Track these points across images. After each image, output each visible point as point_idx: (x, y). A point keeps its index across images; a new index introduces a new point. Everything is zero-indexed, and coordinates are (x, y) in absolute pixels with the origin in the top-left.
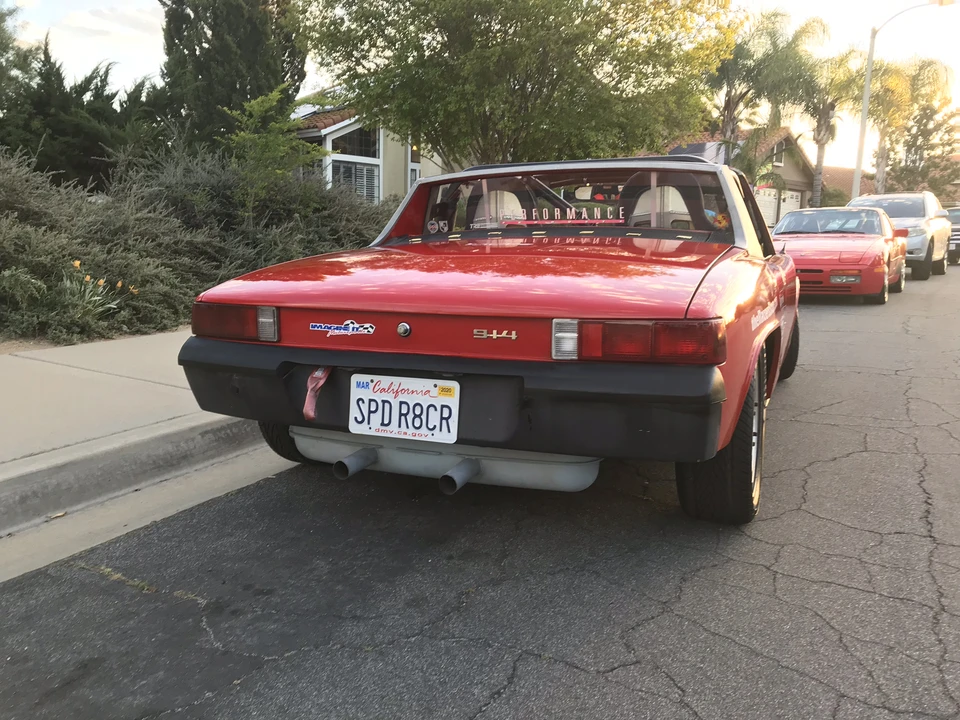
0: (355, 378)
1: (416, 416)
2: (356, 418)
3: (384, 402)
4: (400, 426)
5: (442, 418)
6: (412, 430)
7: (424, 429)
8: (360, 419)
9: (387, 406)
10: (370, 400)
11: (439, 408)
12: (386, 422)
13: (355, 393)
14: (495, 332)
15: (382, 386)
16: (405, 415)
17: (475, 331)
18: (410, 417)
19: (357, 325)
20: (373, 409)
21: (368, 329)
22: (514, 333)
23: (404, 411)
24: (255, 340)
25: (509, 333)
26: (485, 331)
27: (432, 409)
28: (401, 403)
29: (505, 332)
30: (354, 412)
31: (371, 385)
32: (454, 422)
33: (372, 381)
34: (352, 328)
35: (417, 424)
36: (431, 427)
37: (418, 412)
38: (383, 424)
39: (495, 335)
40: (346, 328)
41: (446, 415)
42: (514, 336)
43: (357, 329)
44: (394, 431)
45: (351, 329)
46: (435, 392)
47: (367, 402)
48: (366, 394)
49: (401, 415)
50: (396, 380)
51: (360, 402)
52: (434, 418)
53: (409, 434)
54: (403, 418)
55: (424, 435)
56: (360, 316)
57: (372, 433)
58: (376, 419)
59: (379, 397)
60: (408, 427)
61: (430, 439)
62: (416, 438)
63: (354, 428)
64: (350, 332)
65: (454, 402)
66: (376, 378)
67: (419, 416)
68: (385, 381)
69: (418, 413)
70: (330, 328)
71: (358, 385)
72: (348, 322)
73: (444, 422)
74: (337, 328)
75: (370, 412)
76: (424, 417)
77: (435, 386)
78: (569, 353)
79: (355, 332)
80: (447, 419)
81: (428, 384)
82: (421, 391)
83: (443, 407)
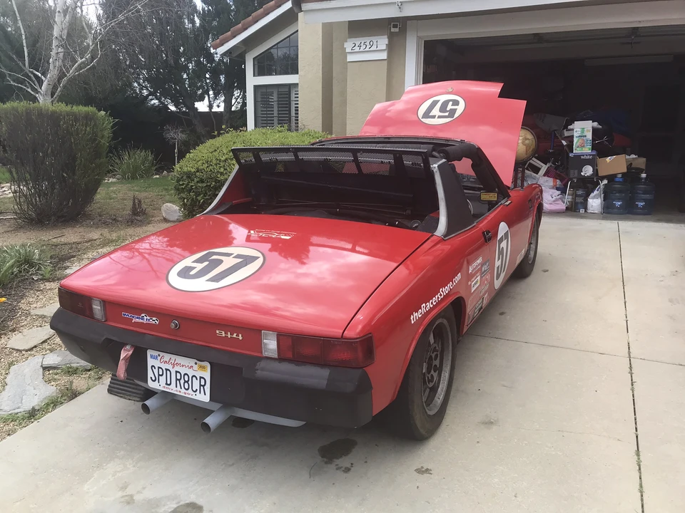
0: (149, 352)
1: (185, 382)
2: (151, 378)
3: (167, 370)
4: (176, 386)
5: (201, 385)
6: (183, 390)
7: (190, 391)
8: (154, 379)
9: (168, 372)
10: (159, 368)
11: (198, 378)
12: (169, 383)
13: (150, 362)
15: (165, 359)
16: (179, 380)
17: (217, 332)
18: (182, 381)
19: (148, 318)
20: (161, 373)
21: (155, 321)
22: (240, 335)
23: (178, 377)
24: (93, 318)
25: (238, 336)
26: (223, 332)
27: (194, 378)
28: (177, 372)
29: (235, 334)
30: (150, 374)
31: (159, 358)
32: (208, 388)
33: (159, 355)
34: (146, 319)
35: (186, 387)
36: (194, 389)
38: (167, 384)
39: (229, 335)
40: (142, 318)
41: (203, 383)
42: (241, 337)
43: (149, 320)
44: (173, 389)
46: (195, 367)
47: (157, 368)
48: (157, 363)
49: (177, 379)
50: (174, 357)
51: (153, 368)
52: (196, 385)
53: (182, 392)
54: (178, 382)
55: (190, 395)
56: (150, 312)
57: (161, 388)
58: (163, 379)
59: (164, 366)
60: (181, 388)
61: (194, 397)
62: (187, 396)
63: (150, 384)
64: (145, 321)
65: (207, 375)
66: (162, 354)
67: (187, 382)
68: (167, 357)
69: (186, 380)
70: (134, 317)
71: (152, 357)
72: (143, 315)
73: (202, 387)
74: (137, 318)
75: (159, 375)
76: (190, 382)
77: (196, 364)
78: (272, 353)
79: (148, 322)
80: (204, 386)
81: (191, 362)
82: (187, 366)
83: (201, 378)
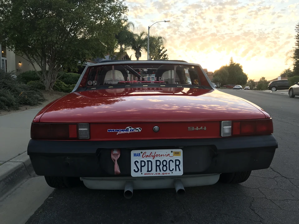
0: (133, 152)
1: (164, 166)
2: (134, 170)
3: (148, 161)
4: (156, 171)
5: (176, 165)
6: (162, 172)
7: (168, 171)
8: (136, 170)
9: (150, 163)
10: (141, 161)
11: (174, 161)
12: (150, 170)
13: (133, 159)
14: (197, 127)
15: (146, 154)
16: (159, 166)
17: (189, 128)
18: (161, 166)
19: (132, 129)
20: (143, 165)
21: (139, 130)
22: (205, 127)
23: (158, 164)
24: (77, 139)
25: (203, 128)
26: (193, 127)
27: (171, 162)
28: (157, 161)
29: (202, 127)
30: (133, 167)
31: (141, 155)
32: (181, 166)
33: (142, 153)
34: (130, 129)
35: (165, 169)
36: (171, 169)
37: (165, 164)
38: (148, 171)
39: (197, 129)
40: (127, 130)
41: (178, 163)
42: (205, 129)
43: (133, 130)
44: (154, 173)
45: (129, 131)
46: (171, 154)
47: (139, 162)
48: (139, 159)
49: (157, 166)
50: (153, 151)
51: (136, 163)
52: (173, 166)
53: (161, 174)
54: (158, 167)
55: (168, 173)
56: (134, 124)
57: (143, 175)
58: (145, 169)
59: (145, 159)
60: (160, 171)
61: (171, 175)
62: (165, 175)
63: (133, 174)
65: (180, 158)
66: (143, 151)
67: (166, 166)
68: (148, 152)
70: (119, 131)
71: (135, 155)
73: (177, 167)
74: (122, 131)
75: (141, 166)
76: (168, 166)
77: (172, 152)
78: (228, 133)
79: (132, 132)
80: (178, 165)
81: (168, 151)
82: (165, 155)
83: (176, 160)
